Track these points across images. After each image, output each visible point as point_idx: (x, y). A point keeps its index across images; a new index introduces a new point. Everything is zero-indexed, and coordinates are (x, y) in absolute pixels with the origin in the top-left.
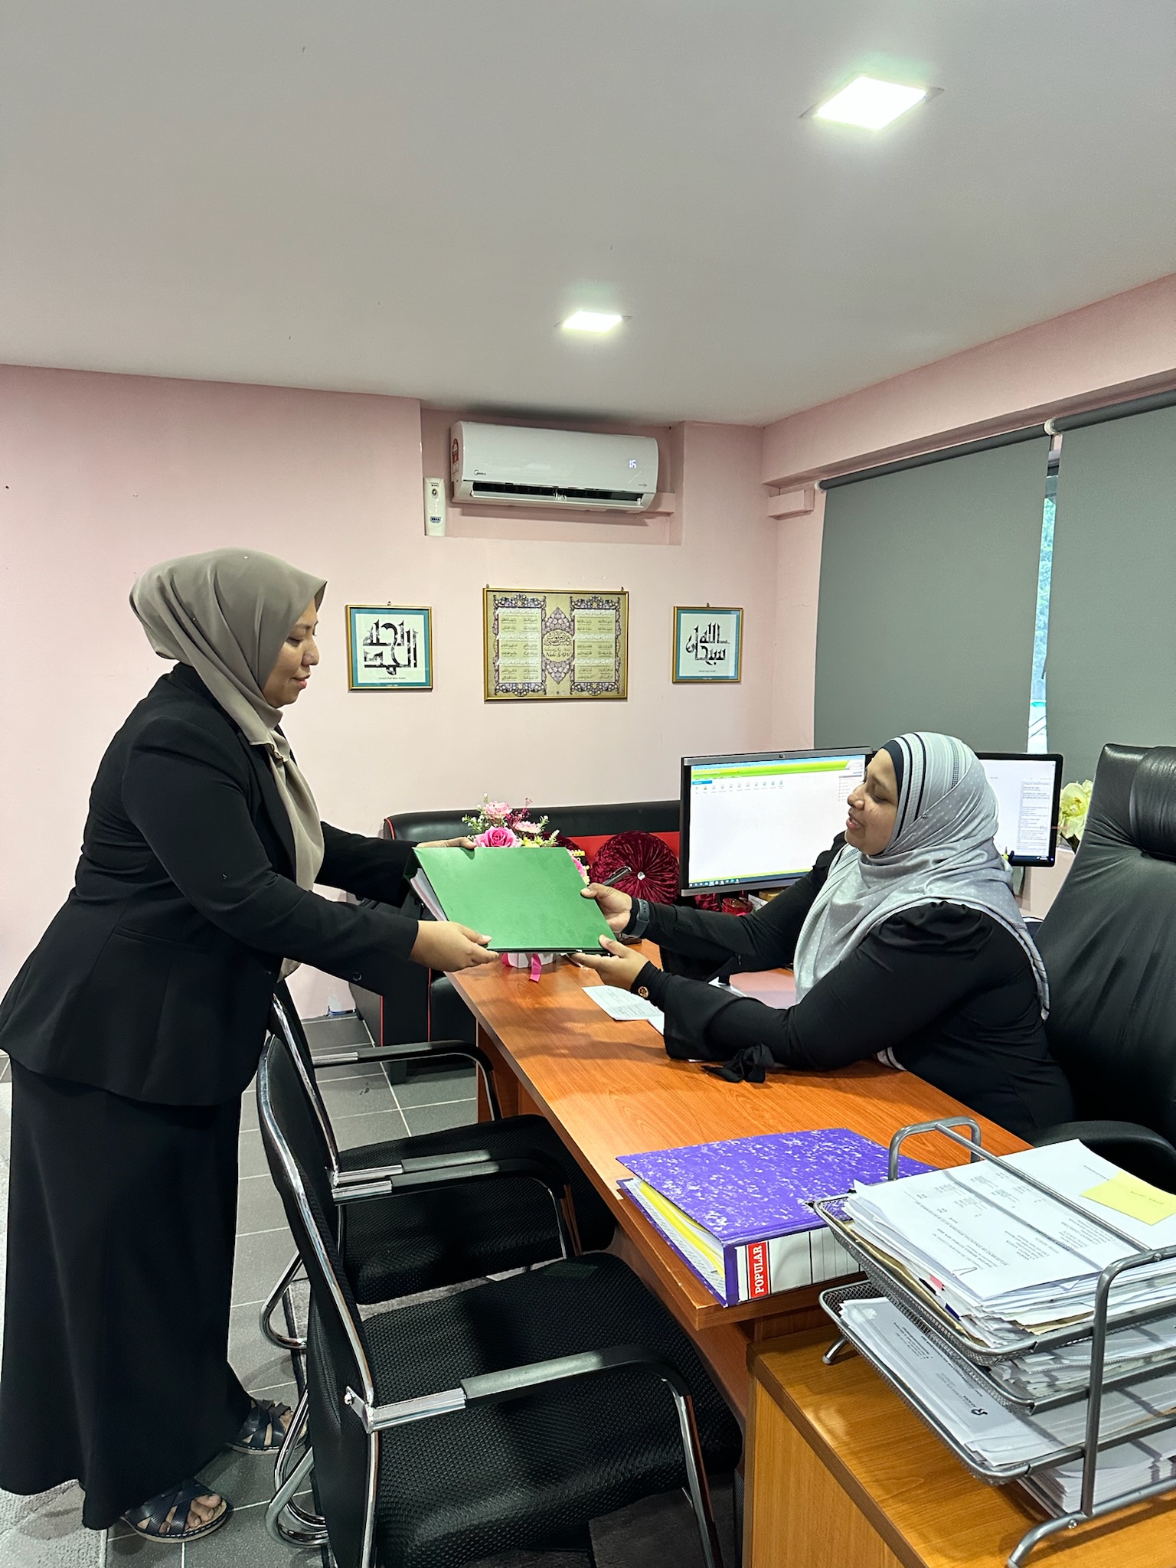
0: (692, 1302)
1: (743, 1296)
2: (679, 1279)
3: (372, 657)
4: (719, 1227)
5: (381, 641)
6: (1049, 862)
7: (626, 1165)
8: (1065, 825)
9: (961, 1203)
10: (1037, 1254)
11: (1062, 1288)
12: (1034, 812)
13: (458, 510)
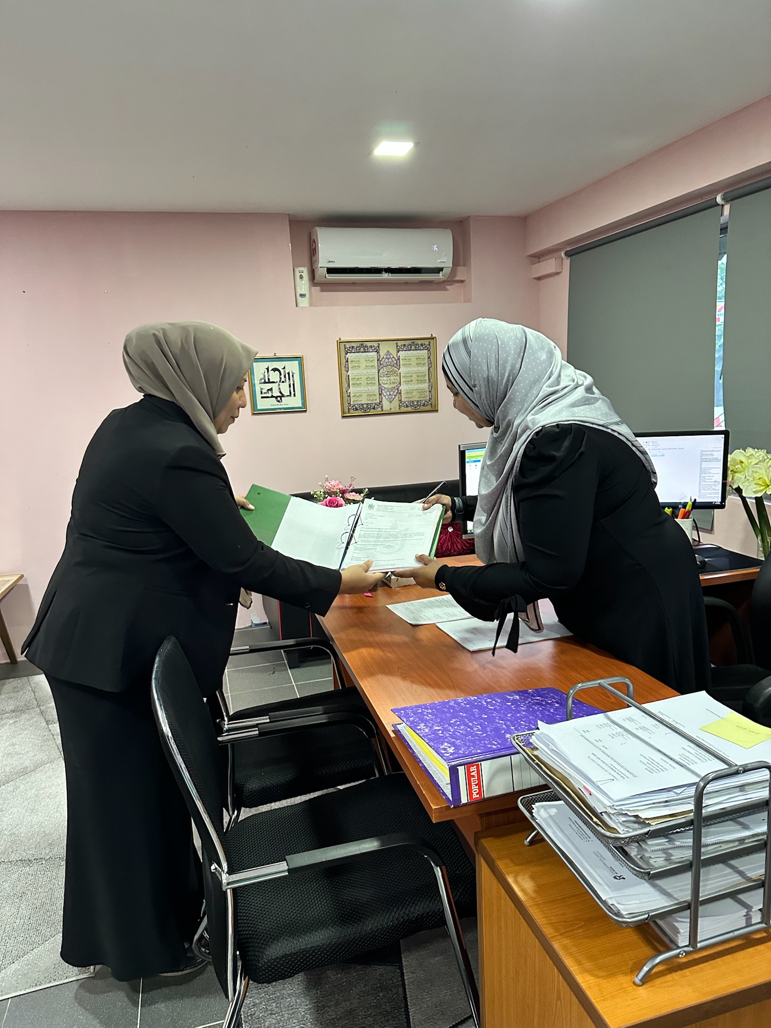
0: (431, 804)
1: (464, 800)
2: (424, 788)
3: (266, 391)
4: (448, 753)
5: (271, 381)
6: (722, 506)
7: (396, 714)
8: (732, 479)
9: (613, 736)
10: (660, 770)
11: (674, 792)
12: (710, 471)
13: (318, 288)
